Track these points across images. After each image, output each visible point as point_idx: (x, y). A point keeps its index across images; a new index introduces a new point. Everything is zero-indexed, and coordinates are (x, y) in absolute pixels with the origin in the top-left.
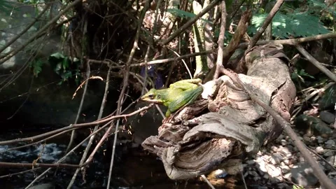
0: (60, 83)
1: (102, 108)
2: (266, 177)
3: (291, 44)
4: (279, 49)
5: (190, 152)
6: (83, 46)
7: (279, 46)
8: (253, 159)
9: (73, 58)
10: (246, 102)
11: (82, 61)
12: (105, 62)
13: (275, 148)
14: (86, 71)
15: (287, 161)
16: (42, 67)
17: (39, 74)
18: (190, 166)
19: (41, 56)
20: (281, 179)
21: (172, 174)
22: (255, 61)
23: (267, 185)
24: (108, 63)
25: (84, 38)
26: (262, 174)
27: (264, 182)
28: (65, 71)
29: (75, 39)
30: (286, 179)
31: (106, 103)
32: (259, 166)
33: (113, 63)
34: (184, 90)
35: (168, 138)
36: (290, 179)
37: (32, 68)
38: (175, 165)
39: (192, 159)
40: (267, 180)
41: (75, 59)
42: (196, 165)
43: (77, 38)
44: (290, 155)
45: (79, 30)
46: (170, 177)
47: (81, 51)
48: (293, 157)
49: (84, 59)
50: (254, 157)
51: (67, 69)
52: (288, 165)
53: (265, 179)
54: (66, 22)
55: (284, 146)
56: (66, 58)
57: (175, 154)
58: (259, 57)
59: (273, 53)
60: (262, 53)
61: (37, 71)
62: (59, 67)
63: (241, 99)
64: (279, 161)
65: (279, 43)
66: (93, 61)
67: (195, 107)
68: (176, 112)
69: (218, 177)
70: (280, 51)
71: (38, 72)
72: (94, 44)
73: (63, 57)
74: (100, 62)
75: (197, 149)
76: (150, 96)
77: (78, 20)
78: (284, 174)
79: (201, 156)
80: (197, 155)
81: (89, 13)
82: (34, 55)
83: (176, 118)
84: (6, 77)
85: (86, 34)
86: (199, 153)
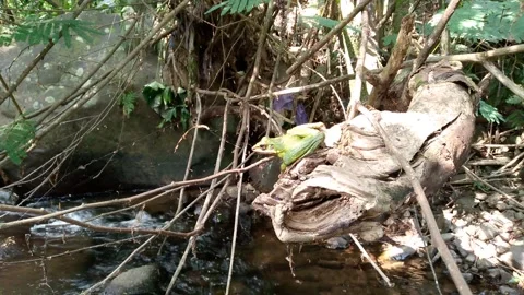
0: (161, 125)
1: (219, 160)
2: (470, 258)
3: (475, 60)
4: (455, 69)
5: (307, 212)
6: (190, 70)
7: (455, 65)
8: (451, 231)
9: (176, 88)
10: (378, 150)
11: (189, 92)
12: (220, 93)
13: (486, 215)
14: (195, 107)
15: (506, 236)
16: (135, 104)
17: (131, 114)
18: (306, 227)
19: (133, 88)
20: (494, 262)
21: (283, 235)
22: (420, 88)
23: (471, 271)
24: (225, 94)
25: (191, 59)
26: (463, 254)
27: (466, 266)
28: (166, 108)
29: (177, 60)
30: (503, 263)
31: (224, 152)
32: (460, 242)
33: (232, 93)
34: (302, 137)
35: (281, 196)
36: (510, 263)
37: (122, 106)
38: (285, 225)
39: (310, 220)
40: (471, 264)
41: (180, 90)
42: (314, 227)
43: (181, 59)
44: (511, 224)
45: (182, 47)
46: (280, 238)
47: (187, 78)
48: (515, 229)
49: (191, 90)
50: (452, 228)
51: (169, 105)
52: (507, 242)
53: (468, 262)
54: (164, 36)
55: (501, 211)
56: (167, 89)
57: (285, 213)
58: (426, 82)
59: (447, 76)
60: (431, 77)
61: (128, 109)
62: (158, 102)
63: (370, 147)
64: (492, 235)
65: (457, 60)
66: (204, 91)
67: (317, 157)
68: (293, 164)
69: (394, 259)
70: (457, 72)
71: (129, 111)
72: (205, 66)
73: (162, 87)
74: (214, 92)
75: (317, 208)
76: (261, 146)
77: (181, 32)
78: (499, 255)
79: (322, 217)
80: (317, 216)
81: (195, 22)
82: (123, 88)
83: (292, 172)
84: (88, 120)
85: (193, 52)
86: (318, 213)
